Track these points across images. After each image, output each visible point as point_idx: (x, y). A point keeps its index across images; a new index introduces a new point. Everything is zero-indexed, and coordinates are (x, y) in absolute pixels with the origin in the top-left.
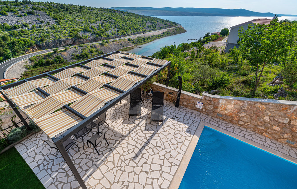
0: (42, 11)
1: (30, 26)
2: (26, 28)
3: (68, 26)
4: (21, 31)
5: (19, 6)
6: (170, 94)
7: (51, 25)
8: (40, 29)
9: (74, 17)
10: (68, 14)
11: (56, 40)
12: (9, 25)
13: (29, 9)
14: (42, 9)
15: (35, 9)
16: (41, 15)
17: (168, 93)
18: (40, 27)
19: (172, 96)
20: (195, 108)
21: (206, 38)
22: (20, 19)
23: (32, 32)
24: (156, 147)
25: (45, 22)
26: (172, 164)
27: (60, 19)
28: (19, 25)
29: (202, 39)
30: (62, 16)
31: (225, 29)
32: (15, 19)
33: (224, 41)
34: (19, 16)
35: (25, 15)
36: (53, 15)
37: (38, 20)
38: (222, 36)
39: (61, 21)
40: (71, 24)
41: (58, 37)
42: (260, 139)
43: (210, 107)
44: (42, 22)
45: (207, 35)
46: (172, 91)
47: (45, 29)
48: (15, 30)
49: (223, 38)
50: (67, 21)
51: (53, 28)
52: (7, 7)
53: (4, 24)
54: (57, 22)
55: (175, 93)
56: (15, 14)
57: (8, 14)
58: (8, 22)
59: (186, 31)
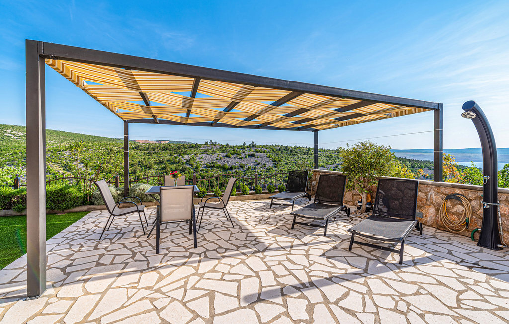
0: (263, 153)
1: (246, 168)
2: (241, 169)
3: (286, 169)
4: (236, 171)
5: (244, 149)
7: (267, 168)
8: (254, 171)
9: (297, 159)
10: (291, 156)
11: (266, 185)
12: (227, 166)
13: (252, 152)
14: (264, 152)
15: (257, 152)
16: (261, 157)
18: (255, 169)
22: (239, 161)
23: (245, 173)
25: (262, 165)
27: (279, 161)
28: (236, 166)
30: (283, 158)
32: (236, 160)
34: (240, 158)
35: (246, 157)
36: (274, 157)
37: (256, 162)
39: (280, 164)
40: (291, 167)
41: (270, 181)
44: (259, 164)
47: (259, 172)
48: (230, 171)
50: (287, 164)
51: (268, 170)
52: (233, 150)
53: (225, 165)
54: (275, 164)
56: (237, 157)
57: (232, 156)
58: (228, 163)
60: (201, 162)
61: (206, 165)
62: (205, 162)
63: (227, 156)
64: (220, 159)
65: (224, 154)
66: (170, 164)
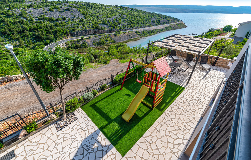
0: (74, 9)
1: (67, 19)
2: (64, 20)
3: (91, 20)
4: (61, 23)
5: (61, 4)
7: (80, 19)
8: (73, 21)
9: (97, 13)
10: (92, 11)
11: (83, 30)
12: (54, 18)
13: (67, 7)
14: (75, 7)
15: (70, 7)
16: (74, 11)
18: (73, 20)
21: (210, 32)
22: (60, 14)
23: (68, 23)
25: (76, 17)
27: (86, 14)
28: (60, 18)
30: (88, 12)
31: (228, 26)
32: (58, 14)
33: (227, 36)
34: (60, 12)
35: (64, 11)
36: (82, 11)
37: (72, 15)
38: (225, 32)
39: (87, 16)
40: (94, 18)
41: (84, 28)
44: (74, 17)
45: (210, 30)
47: (76, 22)
48: (57, 22)
49: (226, 34)
50: (91, 16)
51: (82, 21)
52: (53, 5)
54: (85, 16)
56: (58, 11)
57: (54, 10)
58: (53, 16)
59: (187, 27)
60: (32, 15)
61: (37, 17)
62: (35, 15)
63: (50, 10)
64: (46, 12)
65: (48, 8)
66: (5, 17)
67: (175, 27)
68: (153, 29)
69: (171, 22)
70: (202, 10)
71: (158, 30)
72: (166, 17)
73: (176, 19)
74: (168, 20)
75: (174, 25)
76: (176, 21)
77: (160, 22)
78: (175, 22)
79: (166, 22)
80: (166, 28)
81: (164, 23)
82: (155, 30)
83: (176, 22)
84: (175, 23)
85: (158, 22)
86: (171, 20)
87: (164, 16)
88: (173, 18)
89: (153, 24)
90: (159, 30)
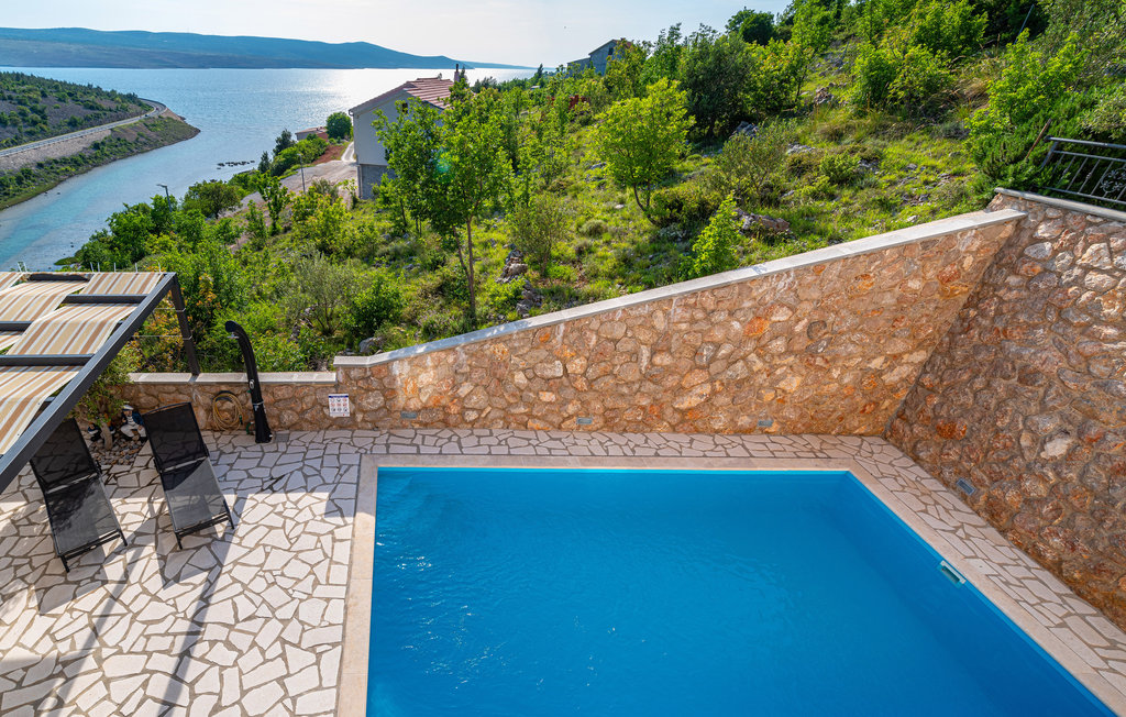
6: (218, 403)
17: (208, 401)
19: (228, 405)
20: (328, 422)
21: (285, 151)
24: (238, 626)
26: (319, 650)
29: (271, 157)
31: (336, 115)
33: (347, 157)
38: (335, 141)
42: (527, 443)
43: (371, 400)
45: (284, 142)
46: (224, 388)
49: (343, 149)
55: (237, 391)
59: (198, 131)
67: (141, 139)
68: (22, 161)
69: (114, 114)
70: (231, 54)
71: (56, 162)
72: (72, 92)
73: (131, 98)
74: (91, 106)
75: (134, 127)
76: (133, 107)
77: (44, 118)
78: (133, 116)
79: (87, 119)
80: (96, 146)
81: (74, 125)
82: (40, 166)
83: (138, 114)
84: (136, 120)
85: (35, 123)
86: (106, 104)
87: (56, 86)
88: (111, 95)
89: (10, 137)
90: (64, 161)
